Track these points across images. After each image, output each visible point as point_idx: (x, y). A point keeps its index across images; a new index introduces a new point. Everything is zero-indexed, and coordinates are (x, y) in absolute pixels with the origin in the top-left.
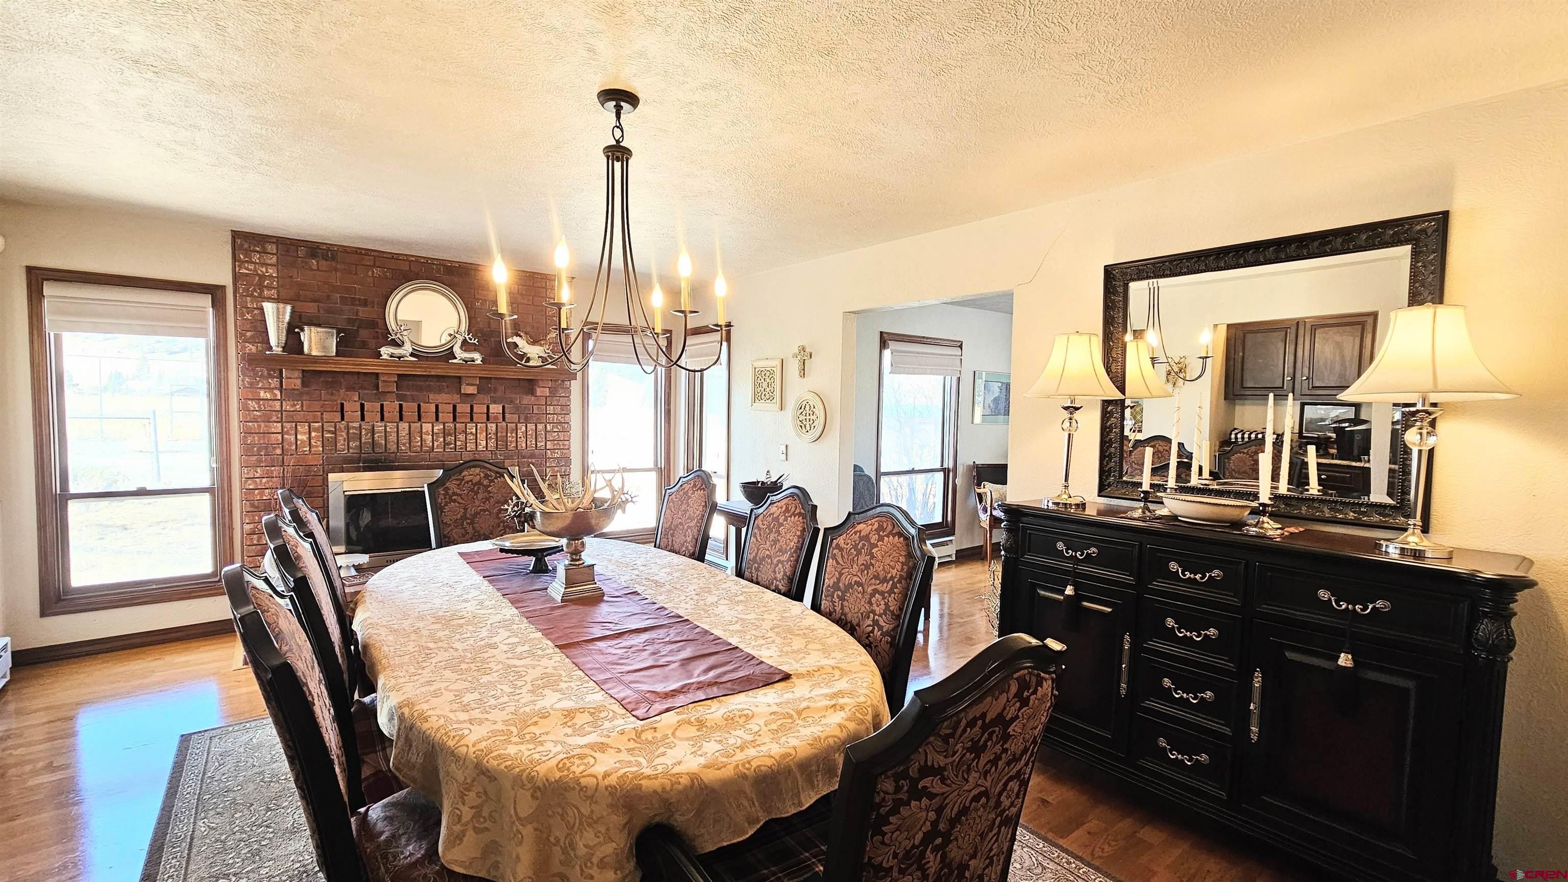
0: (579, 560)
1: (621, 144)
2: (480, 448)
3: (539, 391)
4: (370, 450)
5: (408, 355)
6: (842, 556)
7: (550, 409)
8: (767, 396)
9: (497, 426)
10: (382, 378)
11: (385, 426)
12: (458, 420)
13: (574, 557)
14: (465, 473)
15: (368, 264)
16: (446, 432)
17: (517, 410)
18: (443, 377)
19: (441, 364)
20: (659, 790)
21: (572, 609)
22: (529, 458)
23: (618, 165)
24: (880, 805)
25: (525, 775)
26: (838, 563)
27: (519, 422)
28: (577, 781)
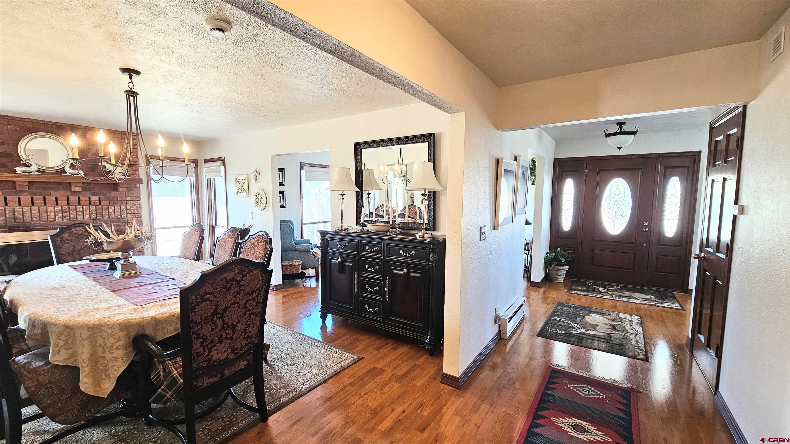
0: (129, 261)
1: (133, 90)
2: (86, 218)
3: (120, 189)
4: (13, 221)
5: (35, 171)
6: (246, 252)
7: (129, 198)
8: (243, 191)
9: (96, 207)
10: (17, 184)
11: (22, 209)
12: (70, 204)
13: (125, 260)
14: (73, 230)
15: (4, 123)
16: (63, 211)
17: (108, 199)
18: (59, 183)
19: (56, 176)
20: (139, 322)
21: (124, 281)
22: (117, 222)
23: (132, 98)
24: (191, 303)
25: (85, 325)
26: (244, 254)
27: (110, 205)
28: (106, 323)
